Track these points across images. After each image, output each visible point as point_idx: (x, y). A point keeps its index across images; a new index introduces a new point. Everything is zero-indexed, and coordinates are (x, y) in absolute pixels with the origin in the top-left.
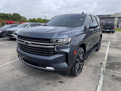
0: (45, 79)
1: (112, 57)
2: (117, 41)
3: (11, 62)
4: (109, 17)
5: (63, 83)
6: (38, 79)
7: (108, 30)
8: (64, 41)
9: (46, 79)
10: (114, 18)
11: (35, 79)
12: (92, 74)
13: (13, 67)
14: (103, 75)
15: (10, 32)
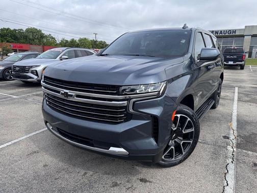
0: (106, 173)
1: (247, 123)
2: (253, 87)
3: (28, 136)
4: (232, 34)
5: (148, 183)
6: (91, 173)
7: (231, 63)
8: (150, 91)
9: (109, 174)
10: (243, 36)
11: (85, 173)
12: (209, 161)
13: (34, 147)
14: (232, 162)
15: (24, 69)
